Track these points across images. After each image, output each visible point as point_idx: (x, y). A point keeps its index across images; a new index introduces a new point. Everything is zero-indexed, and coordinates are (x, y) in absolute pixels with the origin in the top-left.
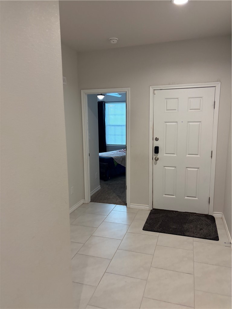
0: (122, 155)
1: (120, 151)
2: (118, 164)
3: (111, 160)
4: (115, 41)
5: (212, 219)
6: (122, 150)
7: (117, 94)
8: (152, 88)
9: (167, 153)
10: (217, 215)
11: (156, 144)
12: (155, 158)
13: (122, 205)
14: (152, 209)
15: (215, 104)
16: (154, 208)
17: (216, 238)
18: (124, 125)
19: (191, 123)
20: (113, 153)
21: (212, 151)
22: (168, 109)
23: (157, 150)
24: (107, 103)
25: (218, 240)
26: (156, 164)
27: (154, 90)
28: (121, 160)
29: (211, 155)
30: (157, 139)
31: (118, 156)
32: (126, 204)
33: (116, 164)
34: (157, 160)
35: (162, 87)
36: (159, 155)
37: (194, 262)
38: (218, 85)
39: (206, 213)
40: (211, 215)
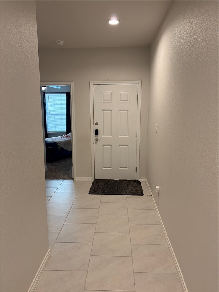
0: (64, 140)
1: (61, 137)
2: (62, 148)
3: (55, 144)
4: (61, 43)
5: (139, 183)
6: (63, 136)
7: (59, 86)
8: (92, 83)
9: (105, 134)
10: (142, 180)
11: (96, 127)
12: (96, 139)
13: (69, 179)
14: (94, 180)
15: (138, 97)
16: (96, 179)
17: (142, 194)
18: (64, 114)
19: (121, 111)
20: (55, 139)
21: (137, 132)
22: (104, 100)
23: (97, 132)
24: (47, 94)
25: (143, 195)
26: (96, 143)
27: (93, 84)
28: (64, 144)
29: (136, 136)
30: (97, 124)
31: (61, 141)
32: (73, 179)
33: (59, 148)
34: (97, 140)
35: (99, 83)
36: (99, 137)
37: (128, 209)
38: (140, 83)
39: (134, 179)
40: (138, 180)
